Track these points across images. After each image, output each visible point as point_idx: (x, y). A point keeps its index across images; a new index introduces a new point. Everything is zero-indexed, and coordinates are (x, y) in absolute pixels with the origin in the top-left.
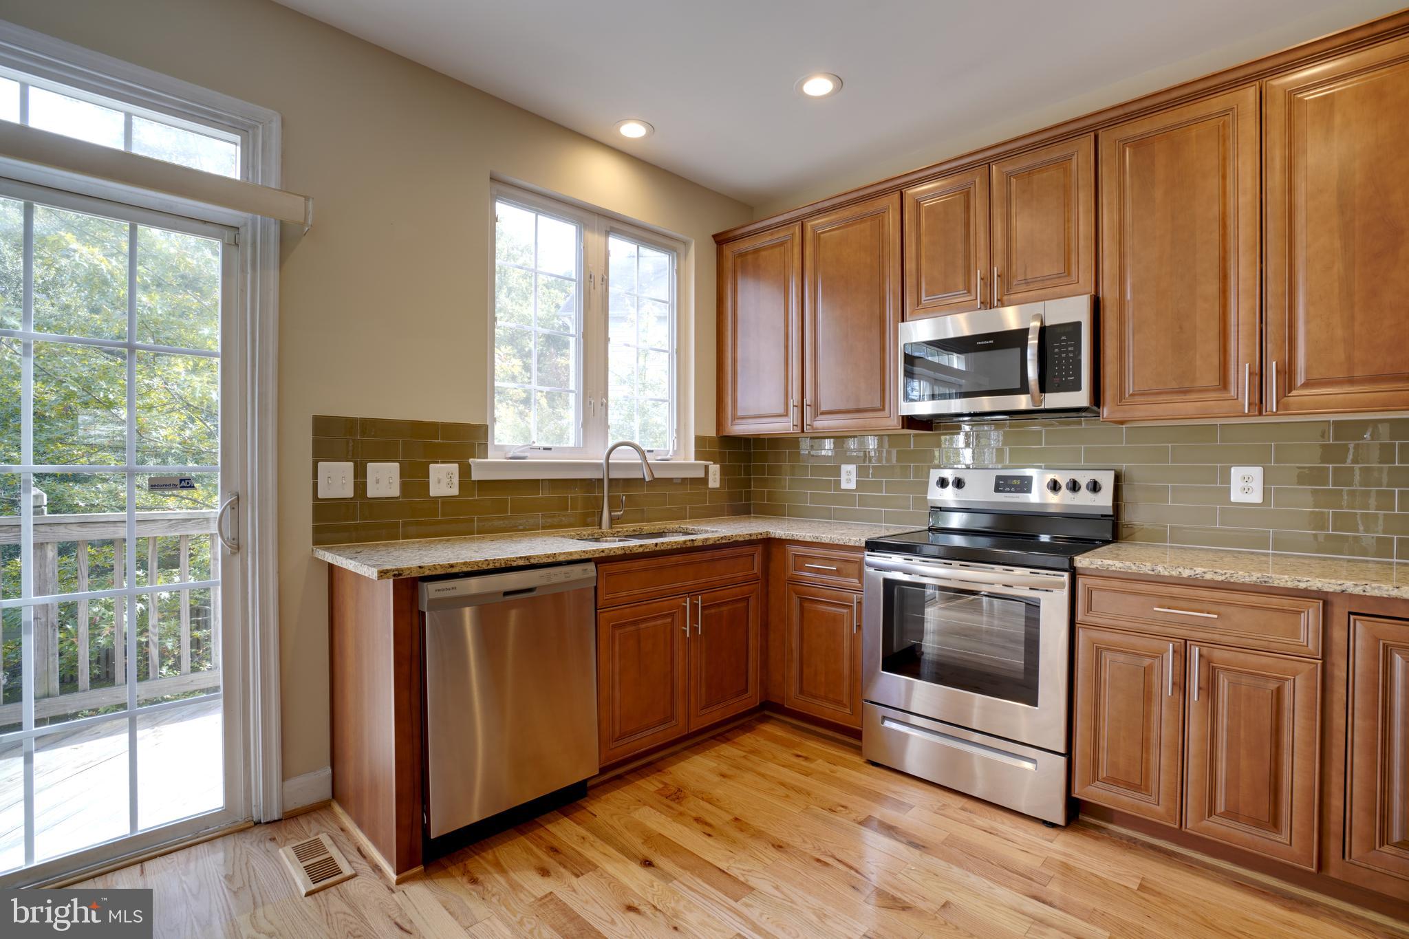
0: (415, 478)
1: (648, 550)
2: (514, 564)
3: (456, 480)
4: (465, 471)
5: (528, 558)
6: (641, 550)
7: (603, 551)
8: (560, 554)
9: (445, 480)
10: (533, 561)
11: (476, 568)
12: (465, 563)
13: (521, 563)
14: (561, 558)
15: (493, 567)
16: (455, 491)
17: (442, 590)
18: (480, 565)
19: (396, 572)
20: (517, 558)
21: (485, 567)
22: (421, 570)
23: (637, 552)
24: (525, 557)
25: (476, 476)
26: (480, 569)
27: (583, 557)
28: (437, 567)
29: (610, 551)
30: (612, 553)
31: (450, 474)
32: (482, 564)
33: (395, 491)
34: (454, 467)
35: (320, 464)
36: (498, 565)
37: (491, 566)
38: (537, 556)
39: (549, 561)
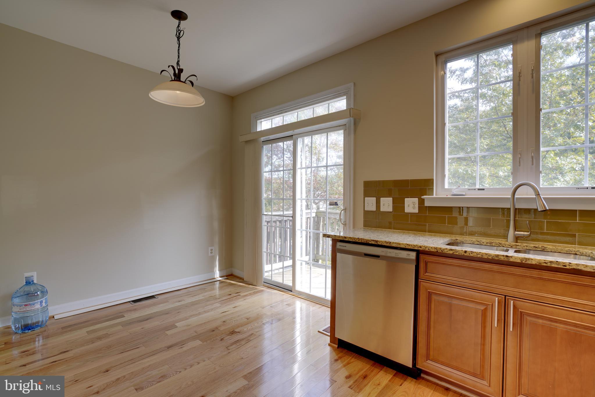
0: (398, 204)
1: (457, 254)
2: (370, 243)
3: (417, 206)
4: (421, 202)
5: (377, 241)
6: (451, 252)
7: (420, 247)
8: (393, 243)
9: (412, 205)
10: (379, 243)
11: (354, 241)
12: (350, 238)
13: (373, 243)
14: (394, 245)
15: (361, 242)
16: (416, 211)
17: (341, 246)
18: (356, 239)
19: (328, 236)
20: (371, 240)
21: (357, 241)
22: (335, 237)
23: (447, 253)
24: (375, 241)
25: (427, 204)
26: (355, 241)
27: (407, 247)
28: (340, 237)
29: (426, 248)
30: (427, 249)
31: (414, 203)
32: (357, 239)
33: (391, 209)
34: (416, 200)
35: (366, 198)
36: (363, 241)
37: (360, 241)
38: (381, 241)
39: (387, 245)
